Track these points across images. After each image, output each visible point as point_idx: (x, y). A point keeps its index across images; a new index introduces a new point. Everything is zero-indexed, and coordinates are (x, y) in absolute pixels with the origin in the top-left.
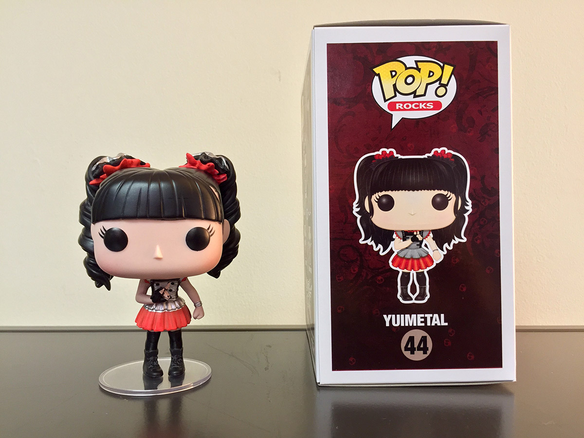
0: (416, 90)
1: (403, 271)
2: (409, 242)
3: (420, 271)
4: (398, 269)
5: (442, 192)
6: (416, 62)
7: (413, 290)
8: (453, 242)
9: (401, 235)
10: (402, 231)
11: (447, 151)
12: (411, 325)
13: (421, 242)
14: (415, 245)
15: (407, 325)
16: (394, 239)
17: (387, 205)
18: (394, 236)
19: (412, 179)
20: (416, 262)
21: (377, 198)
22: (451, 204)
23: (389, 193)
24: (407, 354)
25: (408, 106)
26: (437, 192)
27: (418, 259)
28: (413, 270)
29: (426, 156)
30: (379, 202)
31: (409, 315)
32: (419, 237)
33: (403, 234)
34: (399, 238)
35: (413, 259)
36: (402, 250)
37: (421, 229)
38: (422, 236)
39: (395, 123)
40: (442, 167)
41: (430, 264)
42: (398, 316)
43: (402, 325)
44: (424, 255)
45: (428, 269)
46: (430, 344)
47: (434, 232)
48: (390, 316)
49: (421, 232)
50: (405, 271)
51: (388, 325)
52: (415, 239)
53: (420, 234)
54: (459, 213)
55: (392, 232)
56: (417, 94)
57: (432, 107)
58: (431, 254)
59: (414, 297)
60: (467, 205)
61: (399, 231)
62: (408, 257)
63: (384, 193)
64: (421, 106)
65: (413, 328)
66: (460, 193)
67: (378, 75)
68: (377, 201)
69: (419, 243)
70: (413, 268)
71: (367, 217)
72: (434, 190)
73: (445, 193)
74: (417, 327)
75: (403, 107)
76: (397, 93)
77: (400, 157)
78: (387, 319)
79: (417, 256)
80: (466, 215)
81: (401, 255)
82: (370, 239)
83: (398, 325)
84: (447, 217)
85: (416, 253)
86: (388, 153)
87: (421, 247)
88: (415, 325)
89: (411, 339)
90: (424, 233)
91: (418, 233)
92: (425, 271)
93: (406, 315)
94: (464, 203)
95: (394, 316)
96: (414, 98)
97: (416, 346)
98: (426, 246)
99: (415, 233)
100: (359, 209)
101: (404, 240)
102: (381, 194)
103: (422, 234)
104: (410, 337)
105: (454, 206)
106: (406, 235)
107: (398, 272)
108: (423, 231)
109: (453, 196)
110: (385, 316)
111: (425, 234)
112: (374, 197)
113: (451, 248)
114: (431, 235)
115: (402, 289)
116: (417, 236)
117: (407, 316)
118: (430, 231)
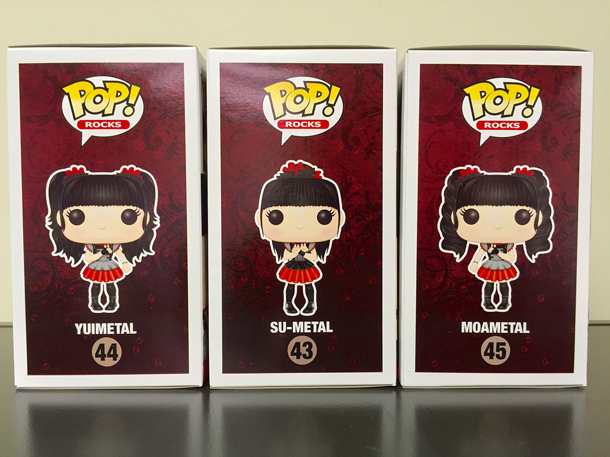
0: (104, 109)
1: (94, 282)
2: (99, 255)
3: (110, 282)
4: (88, 280)
5: (131, 207)
6: (104, 82)
7: (104, 300)
8: (142, 255)
9: (91, 248)
10: (93, 244)
11: (136, 169)
12: (101, 333)
13: (111, 255)
14: (105, 257)
15: (97, 333)
16: (85, 252)
17: (78, 219)
18: (85, 249)
19: (102, 194)
20: (106, 273)
21: (68, 213)
22: (140, 219)
23: (80, 208)
24: (98, 360)
25: (96, 125)
26: (126, 207)
27: (108, 272)
28: (103, 282)
29: (115, 173)
30: (70, 216)
31: (99, 324)
32: (110, 251)
33: (94, 247)
34: (90, 251)
35: (103, 271)
36: (93, 262)
37: (111, 242)
38: (112, 249)
39: (84, 140)
40: (131, 184)
41: (119, 276)
42: (89, 325)
43: (93, 333)
44: (114, 267)
45: (118, 280)
46: (119, 351)
47: (123, 245)
48: (81, 325)
49: (111, 246)
50: (96, 282)
51: (79, 333)
52: (105, 252)
53: (110, 247)
54: (148, 228)
55: (83, 245)
56: (105, 113)
57: (120, 126)
58: (121, 266)
59: (104, 307)
60: (156, 220)
61: (90, 244)
62: (98, 269)
63: (75, 208)
64: (110, 125)
65: (103, 336)
66: (148, 208)
67: (68, 94)
68: (68, 215)
69: (109, 256)
70: (103, 279)
71: (59, 230)
72: (123, 205)
73: (134, 208)
74: (108, 336)
75: (92, 125)
76: (86, 112)
77: (90, 173)
78: (78, 327)
79: (106, 268)
80: (154, 230)
81: (92, 267)
82: (62, 251)
83: (89, 333)
84: (135, 232)
85: (106, 266)
86: (78, 169)
87: (111, 260)
88: (105, 333)
89: (102, 347)
90: (113, 246)
91: (108, 246)
92: (115, 282)
93: (96, 324)
94: (153, 218)
95: (85, 325)
96: (103, 116)
97: (106, 353)
98: (116, 258)
99: (105, 247)
100: (51, 223)
101: (95, 253)
102: (72, 209)
103: (112, 247)
104: (100, 344)
105: (143, 222)
106: (97, 248)
107: (89, 283)
108: (113, 244)
109: (141, 211)
110: (76, 325)
111: (115, 247)
112: (66, 212)
113: (140, 261)
114: (121, 248)
115: (93, 300)
116: (107, 249)
117: (98, 325)
118: (120, 244)
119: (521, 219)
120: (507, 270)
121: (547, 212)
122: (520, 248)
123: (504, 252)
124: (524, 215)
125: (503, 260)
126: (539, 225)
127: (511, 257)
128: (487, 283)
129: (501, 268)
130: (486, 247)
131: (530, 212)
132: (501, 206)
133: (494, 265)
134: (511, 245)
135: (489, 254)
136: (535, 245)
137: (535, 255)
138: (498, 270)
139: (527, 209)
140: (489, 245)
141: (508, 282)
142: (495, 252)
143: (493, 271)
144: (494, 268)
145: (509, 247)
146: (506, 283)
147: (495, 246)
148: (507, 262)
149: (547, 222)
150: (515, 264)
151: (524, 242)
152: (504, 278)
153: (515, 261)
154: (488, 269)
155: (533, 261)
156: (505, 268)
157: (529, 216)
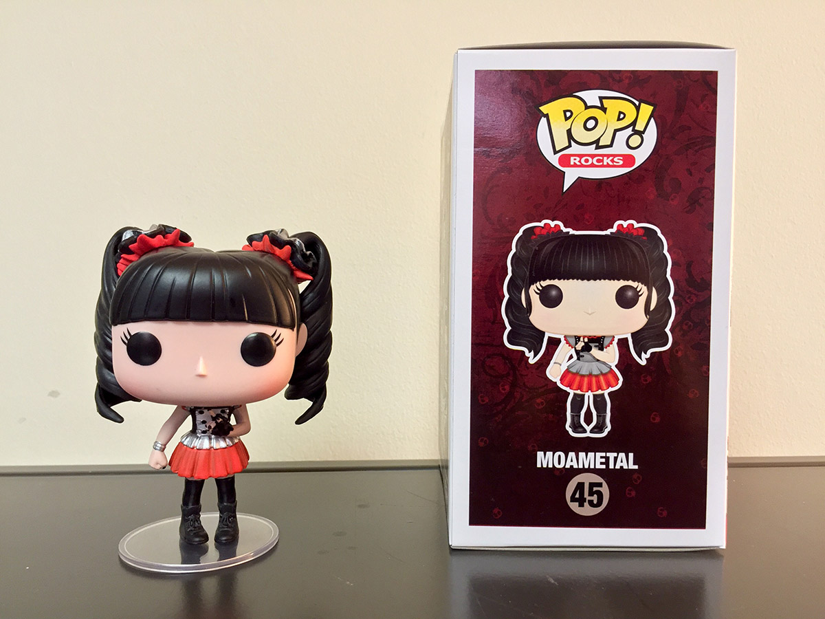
119: (625, 300)
120: (604, 375)
121: (663, 289)
122: (623, 343)
123: (599, 349)
124: (630, 294)
125: (598, 360)
126: (651, 310)
127: (611, 356)
128: (575, 394)
129: (596, 372)
130: (572, 341)
131: (638, 290)
132: (595, 280)
133: (585, 368)
134: (611, 339)
135: (577, 352)
136: (645, 339)
137: (646, 353)
138: (590, 375)
139: (635, 284)
140: (577, 339)
141: (606, 393)
142: (587, 348)
143: (583, 376)
144: (584, 372)
145: (606, 342)
146: (603, 394)
147: (586, 340)
148: (604, 363)
149: (663, 305)
150: (616, 366)
151: (630, 334)
152: (599, 387)
153: (616, 362)
154: (577, 374)
155: (643, 363)
156: (601, 372)
157: (637, 295)
